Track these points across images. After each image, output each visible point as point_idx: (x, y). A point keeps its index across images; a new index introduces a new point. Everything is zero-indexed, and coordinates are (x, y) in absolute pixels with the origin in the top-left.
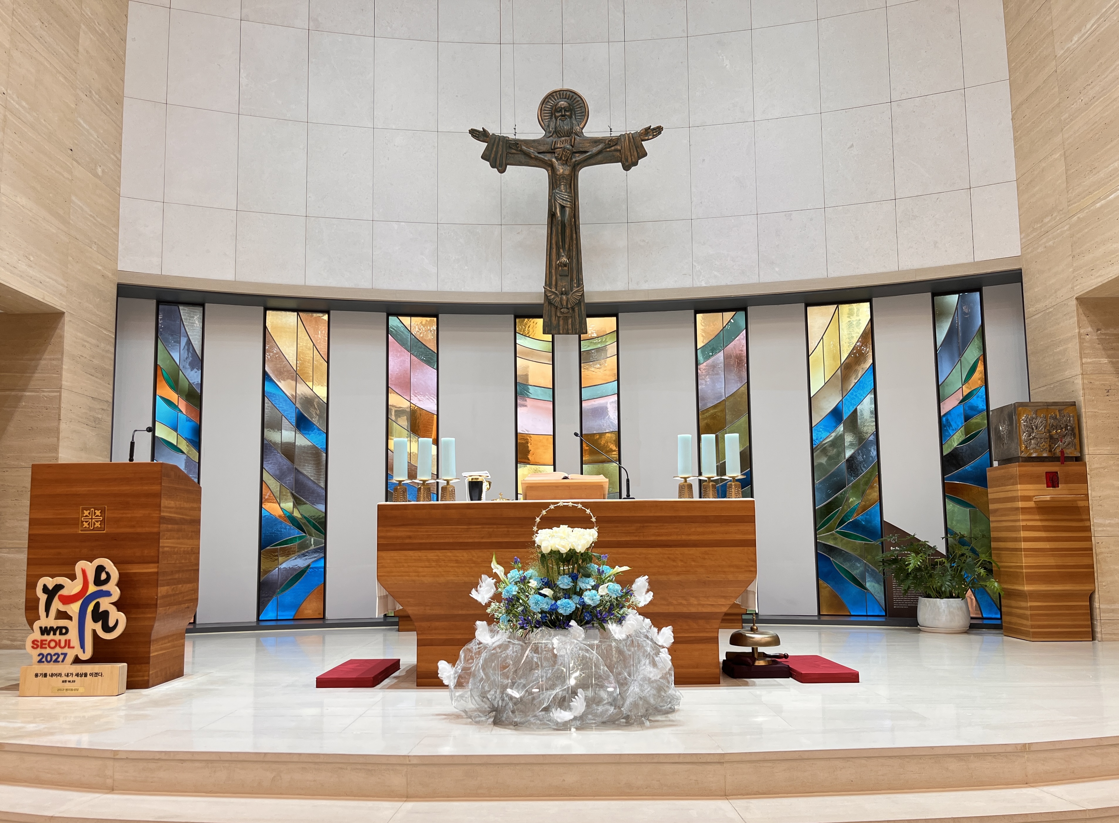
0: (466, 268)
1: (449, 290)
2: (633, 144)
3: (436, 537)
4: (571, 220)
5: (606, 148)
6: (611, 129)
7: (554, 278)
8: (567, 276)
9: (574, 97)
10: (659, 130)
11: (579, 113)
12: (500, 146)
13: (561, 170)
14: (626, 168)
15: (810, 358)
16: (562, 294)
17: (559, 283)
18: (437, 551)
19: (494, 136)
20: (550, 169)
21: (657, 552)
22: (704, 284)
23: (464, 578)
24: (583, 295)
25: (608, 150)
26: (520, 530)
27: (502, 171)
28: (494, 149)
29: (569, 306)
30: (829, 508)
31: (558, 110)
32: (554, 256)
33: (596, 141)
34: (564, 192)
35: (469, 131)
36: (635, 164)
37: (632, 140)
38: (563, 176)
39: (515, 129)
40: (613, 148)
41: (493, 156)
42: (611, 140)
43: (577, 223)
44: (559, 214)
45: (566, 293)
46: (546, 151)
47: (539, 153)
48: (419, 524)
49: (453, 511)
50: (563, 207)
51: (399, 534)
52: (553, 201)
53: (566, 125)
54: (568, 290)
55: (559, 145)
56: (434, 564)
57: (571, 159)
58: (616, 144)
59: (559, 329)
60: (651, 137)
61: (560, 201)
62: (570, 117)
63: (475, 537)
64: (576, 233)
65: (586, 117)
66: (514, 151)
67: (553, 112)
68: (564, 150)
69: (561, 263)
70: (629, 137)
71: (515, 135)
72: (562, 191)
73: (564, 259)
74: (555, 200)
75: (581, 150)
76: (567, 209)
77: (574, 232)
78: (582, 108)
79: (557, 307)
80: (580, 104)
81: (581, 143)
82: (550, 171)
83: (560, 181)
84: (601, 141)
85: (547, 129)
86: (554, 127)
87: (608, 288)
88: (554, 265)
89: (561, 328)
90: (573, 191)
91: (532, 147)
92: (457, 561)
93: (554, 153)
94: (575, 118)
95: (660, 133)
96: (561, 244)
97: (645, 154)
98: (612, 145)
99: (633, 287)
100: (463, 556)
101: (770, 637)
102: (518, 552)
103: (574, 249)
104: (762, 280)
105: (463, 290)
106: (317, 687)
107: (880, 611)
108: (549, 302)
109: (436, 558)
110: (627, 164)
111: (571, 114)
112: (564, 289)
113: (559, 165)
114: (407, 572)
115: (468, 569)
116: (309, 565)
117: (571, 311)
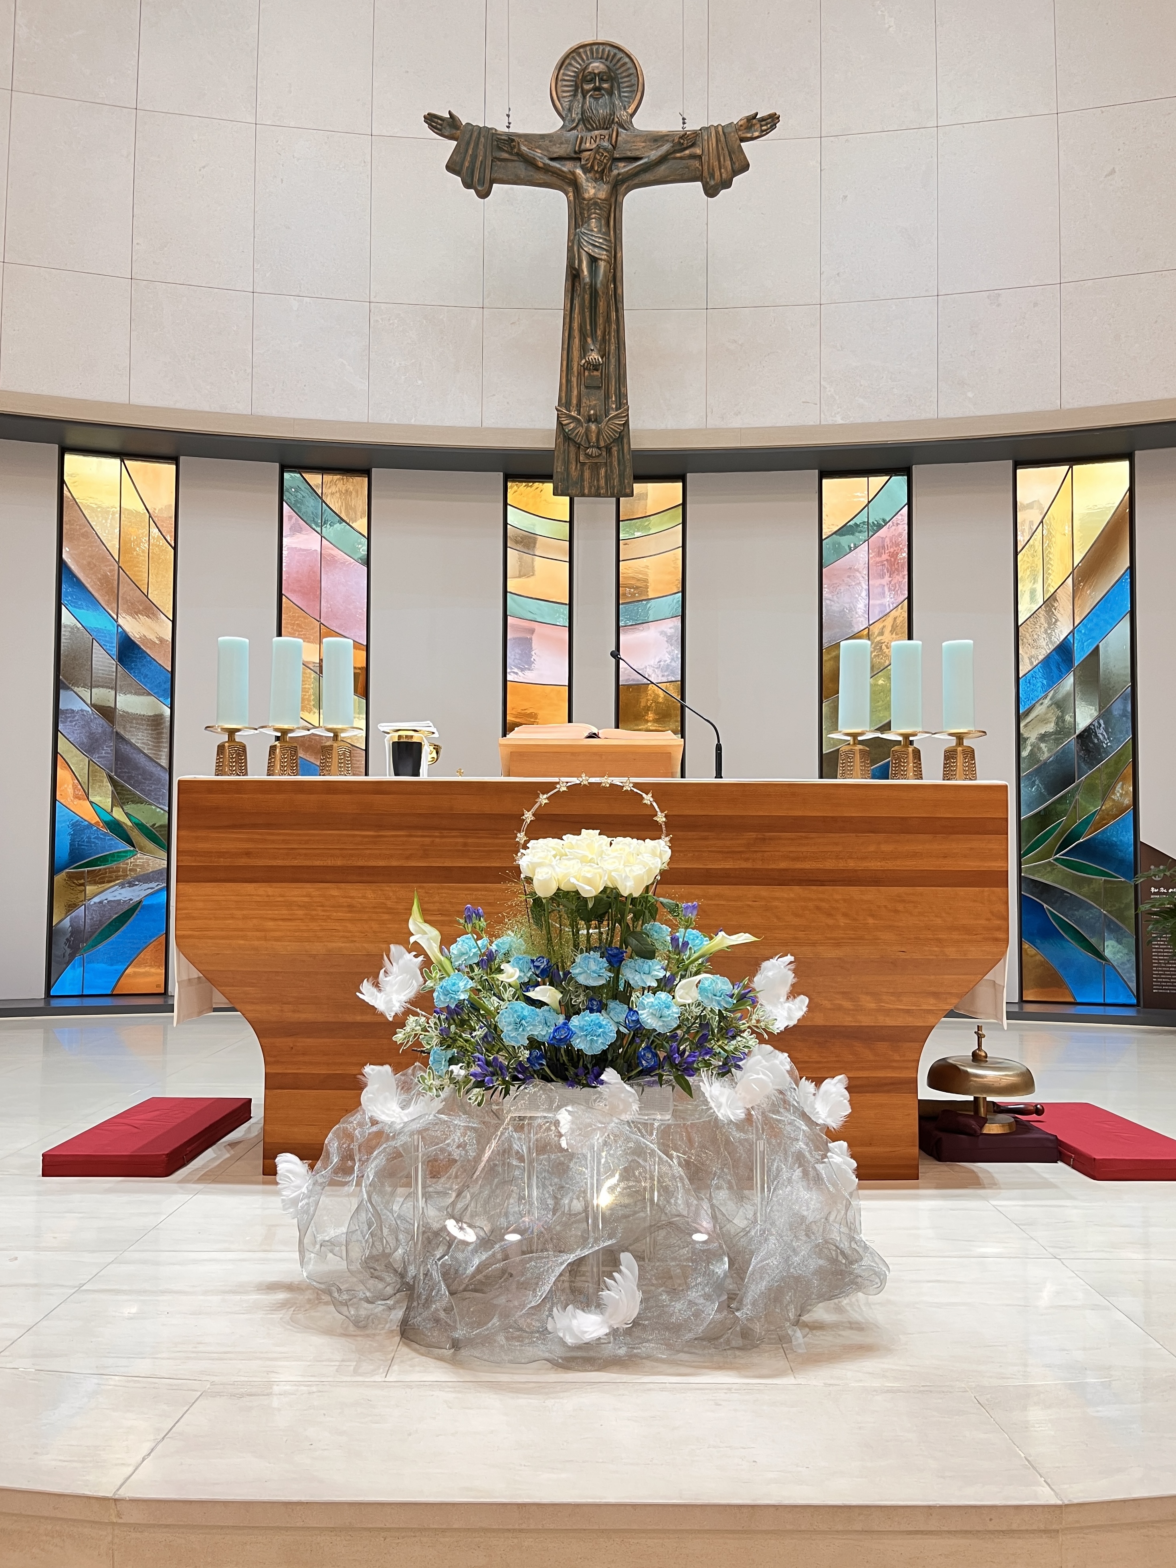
0: (420, 382)
1: (387, 421)
2: (724, 145)
3: (305, 855)
4: (607, 287)
5: (675, 152)
6: (684, 119)
7: (575, 393)
8: (599, 388)
9: (618, 57)
10: (773, 121)
11: (627, 87)
12: (481, 147)
13: (592, 190)
14: (711, 192)
15: (1019, 557)
16: (589, 420)
17: (584, 400)
18: (308, 885)
19: (470, 127)
20: (570, 189)
21: (792, 895)
22: (839, 420)
23: (365, 945)
24: (626, 424)
25: (678, 155)
26: (490, 841)
27: (484, 194)
28: (470, 152)
29: (602, 444)
30: (1043, 819)
31: (589, 77)
32: (576, 353)
33: (657, 139)
34: (598, 234)
35: (425, 117)
36: (727, 184)
37: (722, 138)
38: (594, 203)
39: (508, 116)
40: (687, 152)
41: (467, 164)
42: (684, 136)
43: (619, 291)
44: (586, 273)
45: (596, 420)
46: (565, 155)
47: (552, 159)
48: (268, 826)
49: (347, 797)
50: (593, 260)
51: (225, 846)
52: (576, 248)
53: (601, 107)
54: (601, 415)
55: (588, 144)
56: (300, 913)
57: (611, 170)
58: (693, 145)
59: (582, 487)
60: (756, 134)
61: (588, 248)
62: (610, 93)
63: (391, 856)
64: (617, 311)
65: (639, 94)
66: (505, 155)
67: (579, 82)
68: (597, 152)
69: (588, 363)
70: (717, 133)
71: (508, 127)
72: (592, 231)
73: (594, 356)
74: (580, 246)
75: (629, 154)
76: (602, 264)
77: (613, 308)
78: (632, 76)
79: (580, 444)
80: (629, 69)
81: (629, 142)
82: (571, 194)
83: (588, 211)
84: (666, 138)
85: (567, 115)
86: (579, 110)
87: (670, 423)
88: (575, 369)
89: (586, 484)
90: (612, 232)
91: (539, 147)
92: (351, 908)
93: (580, 159)
94: (620, 95)
95: (773, 127)
96: (588, 327)
97: (746, 167)
98: (685, 146)
99: (714, 422)
100: (364, 897)
101: (1018, 1075)
102: (486, 890)
103: (613, 340)
104: (942, 415)
105: (413, 422)
106: (43, 1175)
107: (1129, 996)
108: (564, 436)
109: (306, 899)
110: (712, 183)
111: (612, 87)
112: (592, 412)
113: (587, 180)
114: (242, 930)
115: (375, 926)
116: (140, 902)
117: (604, 454)
